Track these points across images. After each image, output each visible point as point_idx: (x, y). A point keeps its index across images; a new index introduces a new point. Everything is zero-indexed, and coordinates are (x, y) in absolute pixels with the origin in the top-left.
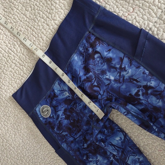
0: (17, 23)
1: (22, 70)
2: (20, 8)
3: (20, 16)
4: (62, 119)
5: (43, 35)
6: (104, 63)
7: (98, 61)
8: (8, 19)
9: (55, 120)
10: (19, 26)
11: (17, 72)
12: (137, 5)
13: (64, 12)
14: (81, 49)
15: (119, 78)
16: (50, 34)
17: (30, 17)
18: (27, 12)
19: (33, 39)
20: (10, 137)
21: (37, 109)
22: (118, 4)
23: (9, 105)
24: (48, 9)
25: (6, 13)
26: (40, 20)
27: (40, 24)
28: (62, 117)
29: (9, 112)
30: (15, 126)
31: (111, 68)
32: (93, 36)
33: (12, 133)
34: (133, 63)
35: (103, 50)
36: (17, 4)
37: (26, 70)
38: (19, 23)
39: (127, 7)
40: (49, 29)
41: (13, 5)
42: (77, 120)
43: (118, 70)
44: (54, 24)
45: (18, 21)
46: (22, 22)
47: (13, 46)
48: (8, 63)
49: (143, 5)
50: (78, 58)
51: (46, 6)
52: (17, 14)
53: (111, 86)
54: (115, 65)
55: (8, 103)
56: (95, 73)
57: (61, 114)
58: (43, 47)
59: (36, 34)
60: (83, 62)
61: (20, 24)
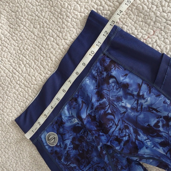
0: (23, 41)
1: (28, 92)
2: (27, 25)
3: (27, 33)
4: (70, 149)
5: (52, 55)
6: (119, 89)
7: (113, 87)
8: (14, 36)
9: (62, 149)
10: (26, 44)
11: (22, 94)
12: (158, 27)
13: (76, 31)
14: (94, 72)
15: (136, 106)
16: (59, 54)
17: (38, 35)
18: (35, 29)
19: (41, 58)
20: (11, 166)
21: (43, 136)
22: (137, 25)
23: (11, 130)
24: (59, 27)
25: (12, 29)
26: (49, 38)
27: (49, 43)
28: (70, 146)
29: (11, 138)
30: (17, 154)
31: (128, 94)
32: (108, 59)
33: (13, 161)
34: (152, 90)
35: (119, 75)
36: (24, 20)
37: (32, 93)
38: (26, 41)
39: (147, 29)
40: (59, 48)
41: (20, 22)
42: (86, 150)
43: (136, 98)
44: (64, 44)
45: (25, 39)
46: (29, 40)
47: (18, 66)
48: (12, 84)
49: (164, 28)
50: (90, 82)
51: (56, 24)
52: (24, 31)
53: (128, 115)
54: (132, 92)
55: (10, 128)
56: (109, 100)
57: (68, 144)
58: (51, 68)
59: (44, 53)
60: (96, 86)
61: (27, 41)
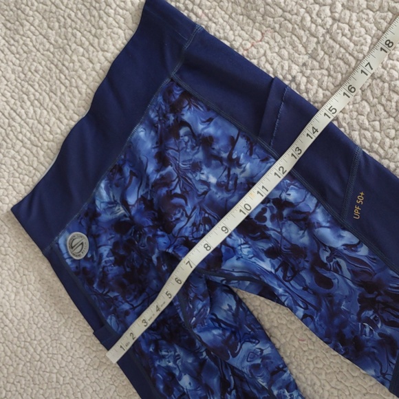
0: (29, 55)
1: (37, 155)
2: (37, 22)
3: (36, 39)
4: (108, 264)
5: (80, 82)
6: (197, 148)
7: (186, 143)
8: (13, 45)
9: (95, 264)
10: (34, 61)
11: (26, 159)
12: (269, 26)
13: (124, 33)
14: (152, 115)
15: (226, 181)
16: (94, 80)
17: (56, 42)
18: (50, 31)
19: (60, 89)
20: (7, 297)
21: (61, 241)
22: (233, 21)
23: (7, 229)
24: (93, 26)
25: (8, 32)
26: (75, 49)
27: (75, 58)
28: (108, 259)
29: (6, 245)
30: (18, 276)
31: (212, 158)
32: (179, 88)
33: (10, 289)
34: (255, 149)
35: (196, 119)
36: (31, 13)
37: (44, 157)
38: (34, 54)
39: (250, 29)
40: (94, 69)
41: (23, 16)
42: (138, 267)
43: (225, 164)
44: (103, 59)
45: (32, 51)
46: (39, 51)
47: (19, 104)
48: (8, 141)
49: (280, 27)
50: (146, 134)
51: (88, 21)
52: (31, 34)
53: (211, 197)
54: (219, 153)
55: (4, 226)
56: (177, 168)
57: (105, 254)
58: (79, 109)
59: (66, 79)
60: (157, 143)
61: (35, 56)
